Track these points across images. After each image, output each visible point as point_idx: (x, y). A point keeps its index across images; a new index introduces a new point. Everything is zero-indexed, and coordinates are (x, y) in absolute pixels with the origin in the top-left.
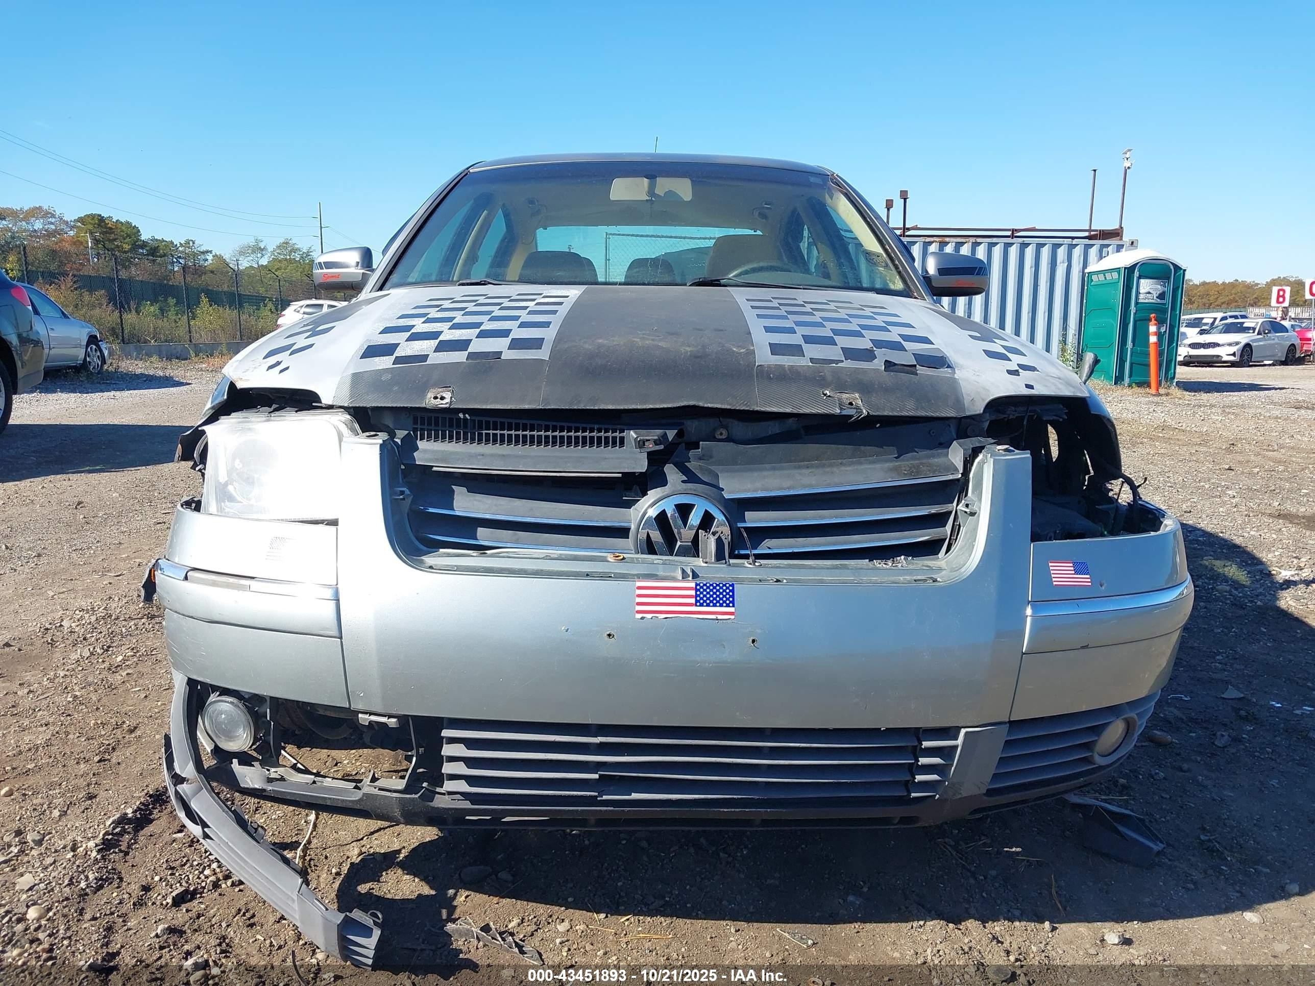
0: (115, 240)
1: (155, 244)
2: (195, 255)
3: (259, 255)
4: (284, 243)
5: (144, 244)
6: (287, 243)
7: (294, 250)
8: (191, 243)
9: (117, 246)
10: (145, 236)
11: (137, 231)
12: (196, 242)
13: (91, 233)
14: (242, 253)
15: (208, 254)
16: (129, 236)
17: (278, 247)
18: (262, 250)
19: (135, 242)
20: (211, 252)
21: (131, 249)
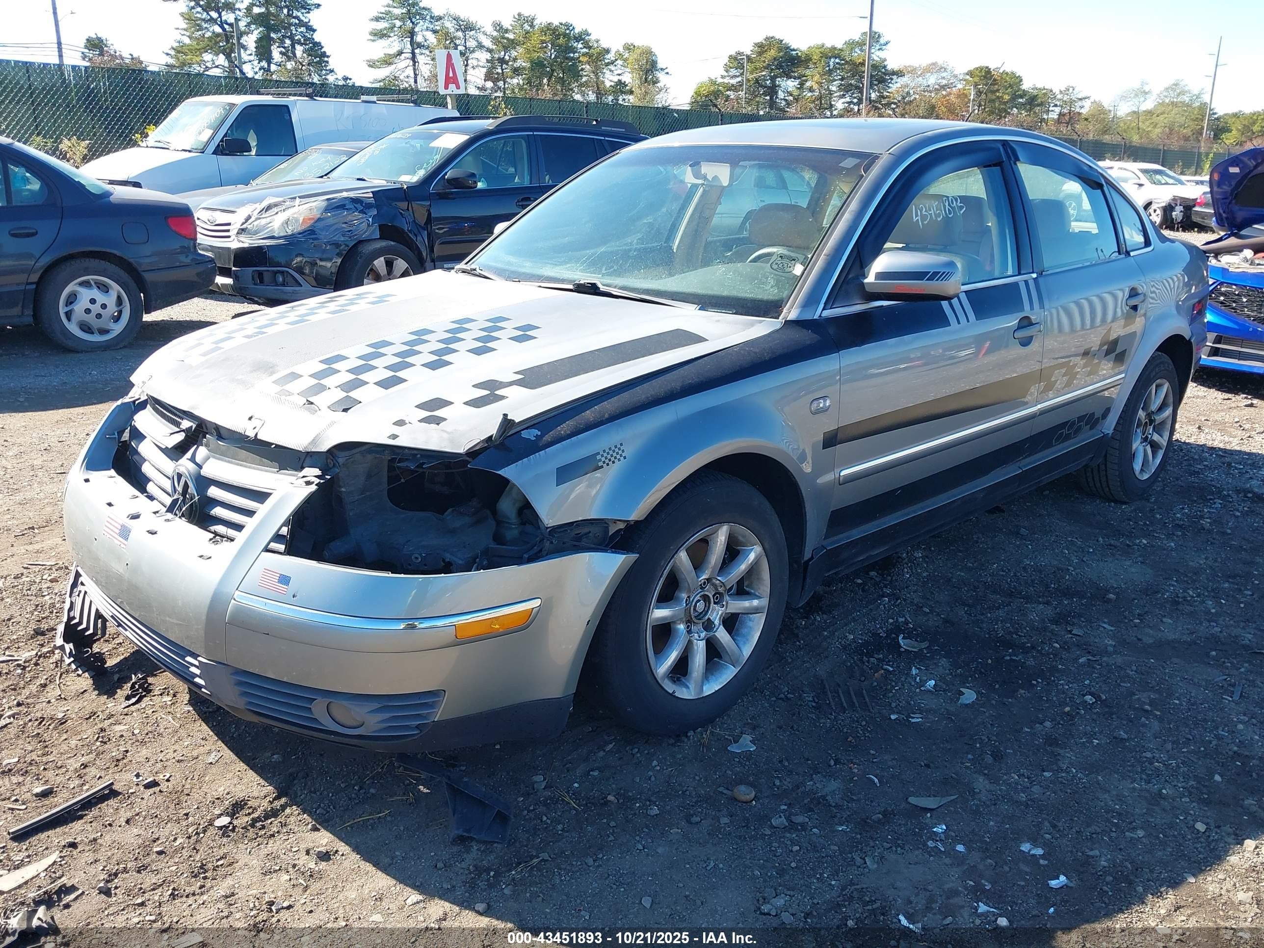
0: (998, 90)
1: (1035, 92)
2: (1072, 102)
3: (1142, 99)
4: (1174, 85)
5: (1025, 93)
6: (1176, 85)
7: (1182, 93)
8: (1071, 90)
9: (998, 97)
10: (1026, 86)
11: (1020, 80)
12: (1076, 89)
13: (976, 85)
14: (1123, 98)
15: (1086, 100)
16: (1011, 86)
17: (1167, 89)
18: (1146, 93)
19: (1015, 92)
20: (1088, 98)
21: (1010, 99)
